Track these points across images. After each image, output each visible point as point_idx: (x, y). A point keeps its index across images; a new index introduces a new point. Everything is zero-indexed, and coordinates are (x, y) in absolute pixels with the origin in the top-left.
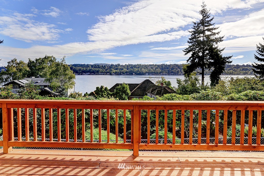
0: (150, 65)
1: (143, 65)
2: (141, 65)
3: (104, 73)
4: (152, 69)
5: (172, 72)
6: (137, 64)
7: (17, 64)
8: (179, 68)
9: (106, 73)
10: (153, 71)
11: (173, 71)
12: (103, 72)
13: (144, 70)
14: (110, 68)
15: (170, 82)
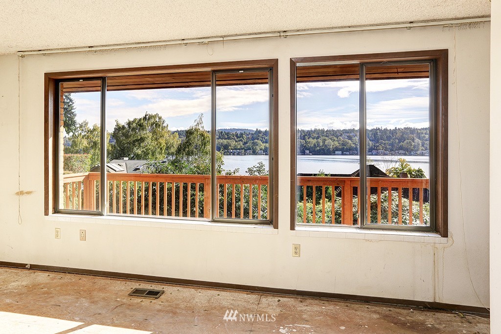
0: (345, 131)
1: (327, 131)
2: (323, 131)
3: (239, 149)
4: (350, 141)
5: (401, 148)
6: (313, 129)
7: (89, 131)
8: (419, 138)
9: (245, 150)
10: (353, 145)
11: (404, 144)
12: (239, 147)
13: (331, 143)
14: (253, 139)
15: (422, 171)
